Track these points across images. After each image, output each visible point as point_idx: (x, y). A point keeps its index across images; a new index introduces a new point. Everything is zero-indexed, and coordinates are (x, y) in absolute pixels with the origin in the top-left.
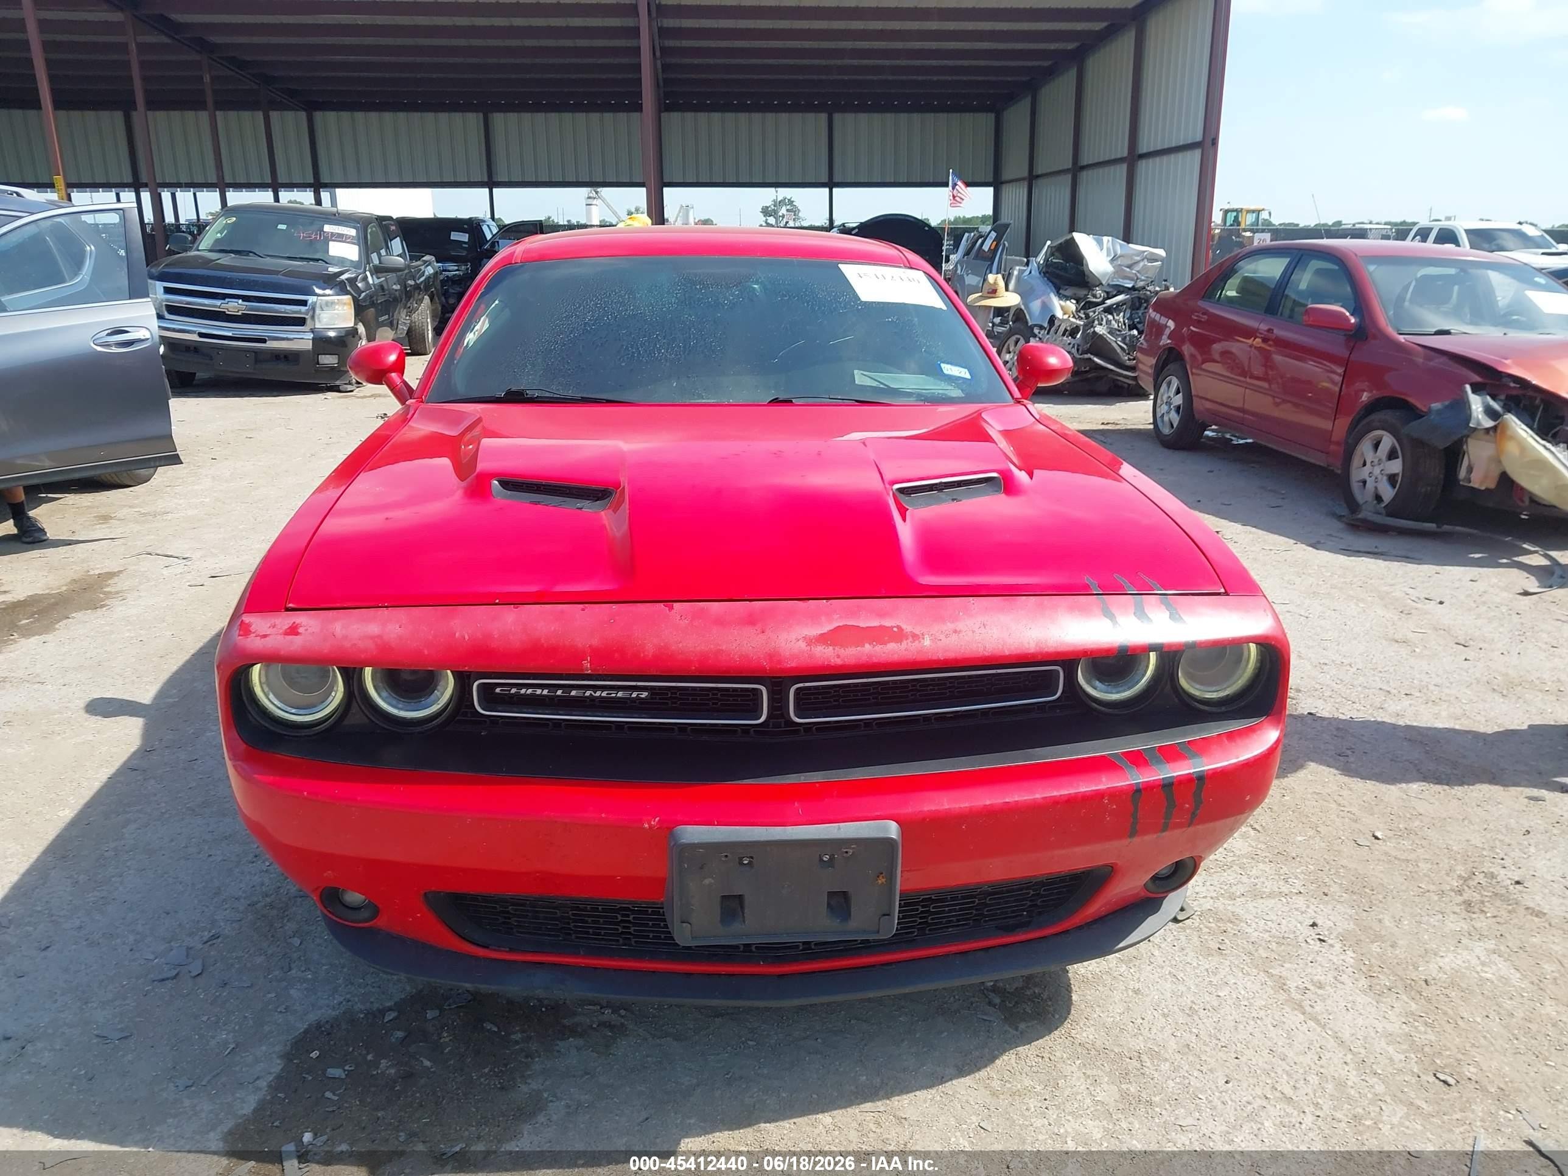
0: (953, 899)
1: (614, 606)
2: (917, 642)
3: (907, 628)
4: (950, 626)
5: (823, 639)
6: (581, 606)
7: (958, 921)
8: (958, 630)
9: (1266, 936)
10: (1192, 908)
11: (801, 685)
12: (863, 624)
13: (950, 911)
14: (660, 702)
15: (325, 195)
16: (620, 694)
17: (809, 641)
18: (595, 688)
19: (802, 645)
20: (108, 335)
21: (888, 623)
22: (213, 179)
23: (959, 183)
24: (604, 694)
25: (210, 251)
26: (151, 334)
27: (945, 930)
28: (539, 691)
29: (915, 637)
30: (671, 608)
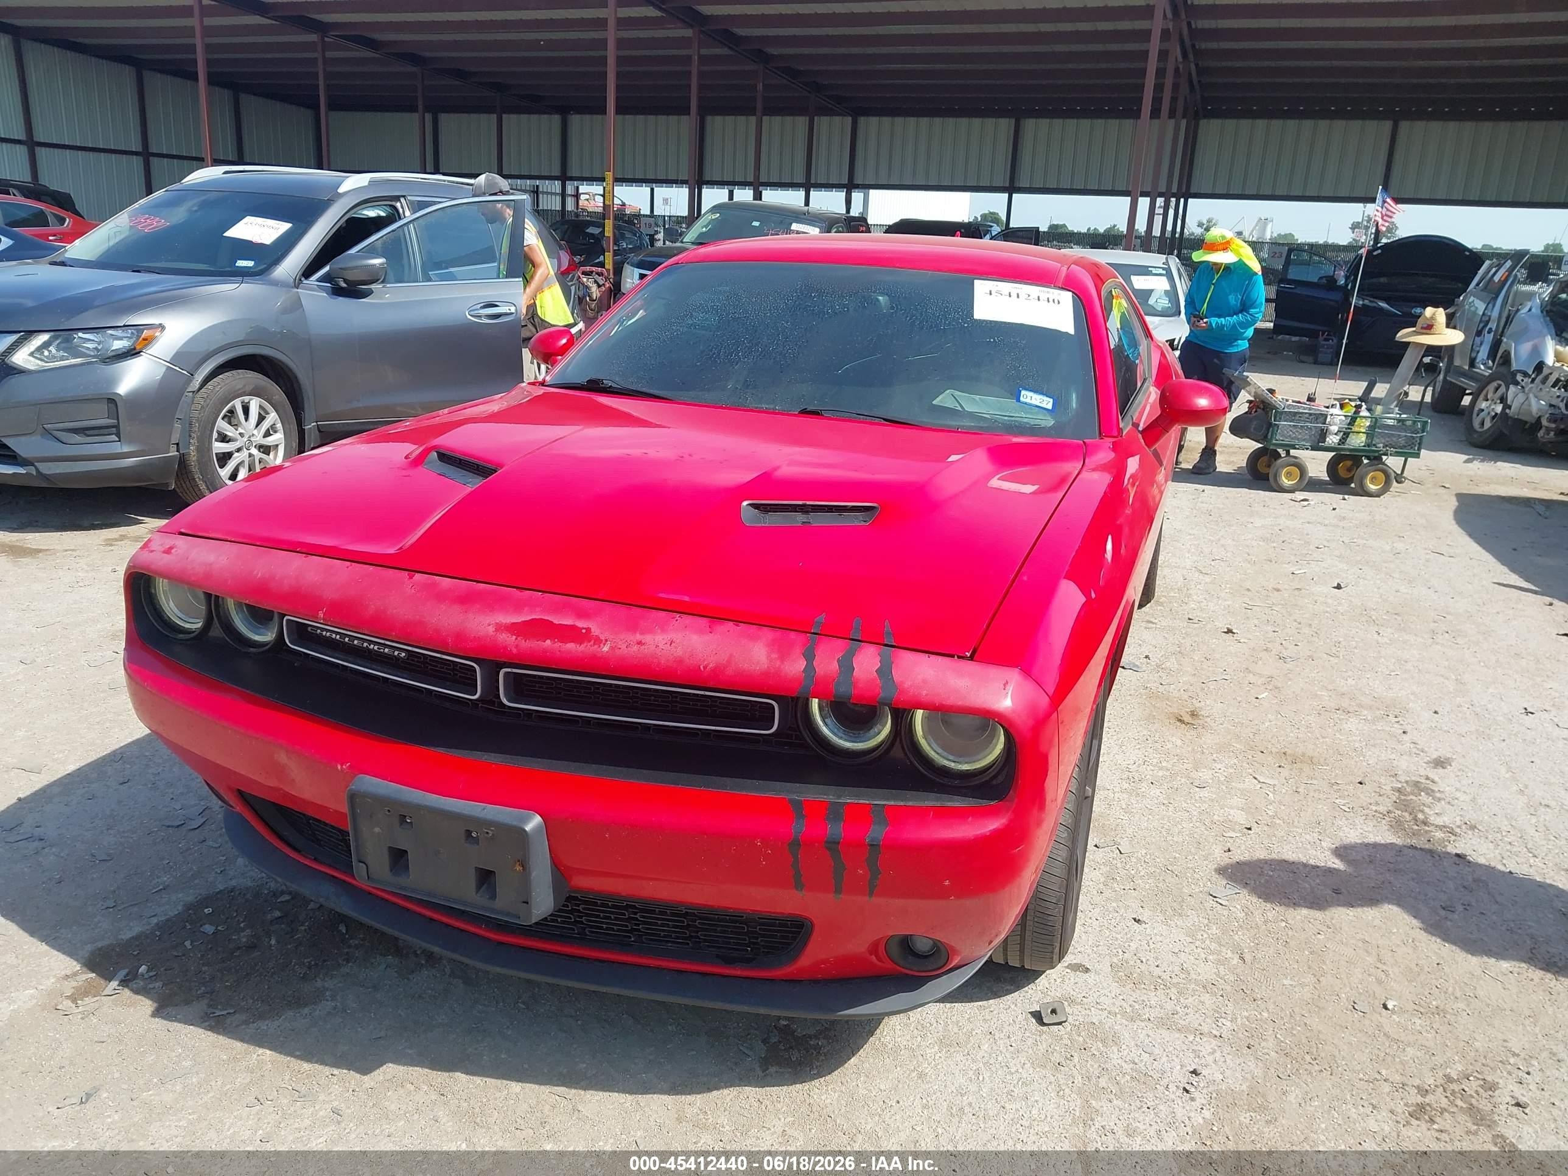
0: (661, 913)
1: (371, 568)
2: (596, 646)
3: (595, 631)
4: (638, 637)
5: (513, 628)
6: (348, 563)
7: (678, 938)
8: (643, 641)
9: (1127, 1067)
10: (1066, 1015)
11: (509, 670)
12: (556, 622)
13: (663, 925)
14: (416, 665)
15: (857, 196)
16: (386, 650)
17: (500, 628)
18: (370, 642)
19: (491, 630)
20: (482, 308)
21: (580, 624)
22: (751, 179)
23: (1388, 200)
24: (376, 648)
25: (693, 243)
26: (516, 310)
27: (664, 943)
28: (334, 636)
29: (598, 641)
30: (411, 577)
